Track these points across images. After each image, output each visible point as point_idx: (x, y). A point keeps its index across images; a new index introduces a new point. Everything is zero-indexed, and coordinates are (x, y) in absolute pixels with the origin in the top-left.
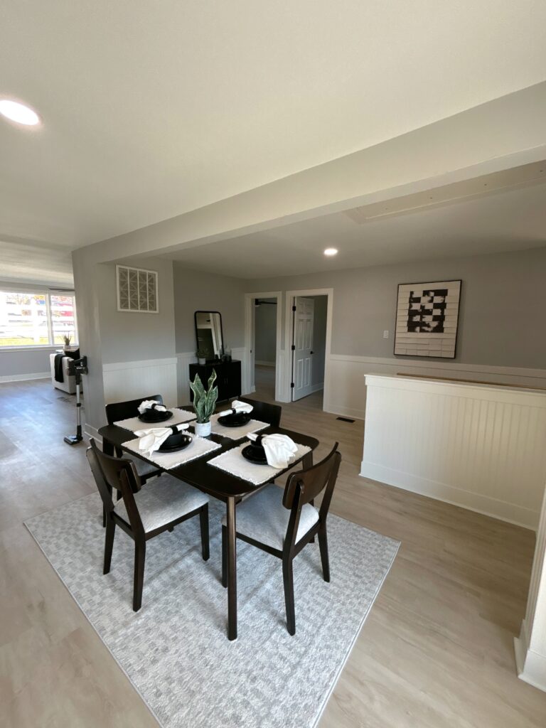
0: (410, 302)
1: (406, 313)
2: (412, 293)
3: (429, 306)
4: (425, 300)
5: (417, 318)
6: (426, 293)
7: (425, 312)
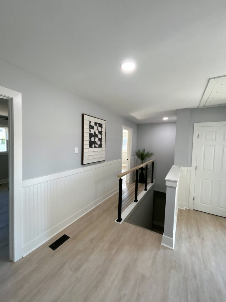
0: (90, 128)
1: (88, 136)
2: (90, 122)
3: (97, 133)
4: (95, 128)
5: (93, 139)
6: (96, 124)
7: (96, 136)
